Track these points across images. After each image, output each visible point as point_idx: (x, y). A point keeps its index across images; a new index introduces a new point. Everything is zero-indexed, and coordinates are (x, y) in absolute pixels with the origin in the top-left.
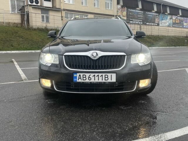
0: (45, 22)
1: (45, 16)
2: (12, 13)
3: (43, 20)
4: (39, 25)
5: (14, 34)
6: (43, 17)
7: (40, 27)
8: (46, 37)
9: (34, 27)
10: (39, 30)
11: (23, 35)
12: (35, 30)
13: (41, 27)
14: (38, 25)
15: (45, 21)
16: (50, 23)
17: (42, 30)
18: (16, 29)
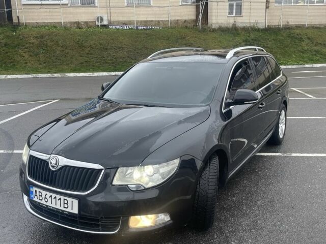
0: (234, 15)
1: (235, 4)
2: (182, 5)
3: (231, 12)
4: (223, 21)
5: (180, 41)
6: (231, 6)
7: (223, 26)
8: (231, 43)
9: (214, 27)
10: (222, 31)
11: (192, 42)
12: (214, 30)
13: (226, 25)
14: (220, 22)
15: (234, 13)
16: (242, 16)
17: (226, 31)
18: (184, 31)
